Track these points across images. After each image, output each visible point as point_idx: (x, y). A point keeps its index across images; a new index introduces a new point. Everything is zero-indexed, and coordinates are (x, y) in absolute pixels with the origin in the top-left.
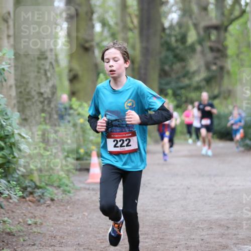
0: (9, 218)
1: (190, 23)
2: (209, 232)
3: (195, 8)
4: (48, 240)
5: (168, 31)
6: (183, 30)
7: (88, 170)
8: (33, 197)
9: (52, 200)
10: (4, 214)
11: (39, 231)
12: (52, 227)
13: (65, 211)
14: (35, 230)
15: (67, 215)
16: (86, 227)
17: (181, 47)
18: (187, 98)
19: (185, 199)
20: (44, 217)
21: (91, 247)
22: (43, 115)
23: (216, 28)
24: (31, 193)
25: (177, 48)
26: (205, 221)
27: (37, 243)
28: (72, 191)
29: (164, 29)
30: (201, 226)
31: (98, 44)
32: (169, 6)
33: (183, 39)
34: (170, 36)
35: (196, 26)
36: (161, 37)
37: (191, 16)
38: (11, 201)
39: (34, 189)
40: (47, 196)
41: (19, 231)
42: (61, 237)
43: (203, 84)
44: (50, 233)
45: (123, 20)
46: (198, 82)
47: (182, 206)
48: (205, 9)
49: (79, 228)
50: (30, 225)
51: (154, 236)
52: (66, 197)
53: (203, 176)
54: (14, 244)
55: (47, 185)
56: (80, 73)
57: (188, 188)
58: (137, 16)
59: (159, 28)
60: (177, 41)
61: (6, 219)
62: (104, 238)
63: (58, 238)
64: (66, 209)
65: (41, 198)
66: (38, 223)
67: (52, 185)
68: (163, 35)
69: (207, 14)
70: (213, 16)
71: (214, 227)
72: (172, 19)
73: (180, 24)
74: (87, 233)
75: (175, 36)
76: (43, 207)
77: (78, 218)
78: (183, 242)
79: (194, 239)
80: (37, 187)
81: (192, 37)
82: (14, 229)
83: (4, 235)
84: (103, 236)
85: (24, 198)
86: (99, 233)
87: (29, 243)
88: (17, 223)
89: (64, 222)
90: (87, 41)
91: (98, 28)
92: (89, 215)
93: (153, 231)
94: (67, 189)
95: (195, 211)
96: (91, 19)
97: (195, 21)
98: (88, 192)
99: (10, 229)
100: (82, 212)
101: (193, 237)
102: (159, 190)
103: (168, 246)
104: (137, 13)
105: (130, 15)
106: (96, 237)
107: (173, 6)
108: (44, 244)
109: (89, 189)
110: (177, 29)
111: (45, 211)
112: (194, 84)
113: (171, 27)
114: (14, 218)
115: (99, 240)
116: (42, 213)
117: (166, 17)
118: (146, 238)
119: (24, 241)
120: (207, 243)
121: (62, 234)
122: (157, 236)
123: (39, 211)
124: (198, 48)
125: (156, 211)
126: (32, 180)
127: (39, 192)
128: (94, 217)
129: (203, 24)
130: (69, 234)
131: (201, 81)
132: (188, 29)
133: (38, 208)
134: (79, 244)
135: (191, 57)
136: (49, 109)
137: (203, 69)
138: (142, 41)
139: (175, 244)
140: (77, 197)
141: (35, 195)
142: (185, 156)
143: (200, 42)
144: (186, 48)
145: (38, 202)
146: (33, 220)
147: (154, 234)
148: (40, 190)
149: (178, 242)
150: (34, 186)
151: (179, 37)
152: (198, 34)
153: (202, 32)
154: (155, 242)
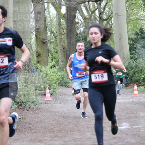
4: (28, 125)
5: (79, 35)
6: (85, 35)
7: (45, 95)
8: (22, 107)
9: (30, 108)
11: (24, 121)
12: (30, 119)
13: (35, 113)
14: (22, 121)
15: (36, 114)
16: (44, 119)
20: (26, 115)
21: (47, 128)
22: (26, 71)
24: (21, 105)
27: (23, 126)
28: (38, 104)
29: (77, 34)
31: (49, 41)
33: (85, 38)
34: (80, 37)
36: (76, 38)
39: (22, 103)
40: (27, 106)
42: (33, 124)
44: (29, 122)
45: (60, 31)
49: (41, 120)
50: (20, 118)
51: (74, 123)
52: (36, 107)
55: (27, 101)
56: (41, 53)
58: (65, 29)
59: (75, 34)
62: (52, 124)
63: (32, 124)
64: (36, 112)
65: (25, 107)
66: (24, 118)
67: (29, 102)
72: (81, 30)
73: (84, 32)
74: (45, 122)
76: (26, 111)
77: (41, 116)
78: (86, 126)
79: (90, 124)
80: (23, 102)
84: (52, 123)
85: (17, 107)
86: (50, 122)
87: (20, 126)
89: (35, 117)
90: (44, 40)
91: (49, 34)
92: (45, 114)
93: (73, 121)
94: (36, 103)
96: (46, 30)
98: (45, 104)
100: (43, 113)
101: (90, 123)
103: (79, 127)
104: (66, 27)
105: (63, 28)
106: (49, 124)
107: (81, 25)
108: (26, 127)
109: (45, 103)
110: (83, 34)
111: (27, 113)
113: (80, 33)
115: (50, 125)
116: (25, 114)
118: (70, 124)
119: (18, 125)
121: (34, 122)
122: (75, 123)
123: (24, 113)
125: (74, 112)
126: (21, 99)
127: (24, 105)
128: (48, 115)
130: (37, 123)
133: (23, 111)
134: (41, 127)
136: (28, 69)
138: (68, 40)
139: (82, 126)
140: (40, 107)
141: (22, 106)
145: (23, 109)
146: (21, 116)
147: (73, 122)
148: (24, 104)
149: (84, 125)
150: (22, 102)
151: (83, 38)
154: (74, 126)
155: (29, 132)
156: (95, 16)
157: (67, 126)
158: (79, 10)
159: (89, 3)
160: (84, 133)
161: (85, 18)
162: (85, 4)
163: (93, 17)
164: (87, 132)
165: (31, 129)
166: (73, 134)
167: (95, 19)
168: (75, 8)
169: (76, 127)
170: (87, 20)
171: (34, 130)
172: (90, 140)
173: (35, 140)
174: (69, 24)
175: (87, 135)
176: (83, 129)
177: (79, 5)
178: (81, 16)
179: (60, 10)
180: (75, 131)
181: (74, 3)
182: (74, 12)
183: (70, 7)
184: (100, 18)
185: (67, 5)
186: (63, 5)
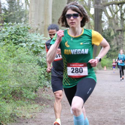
0: (49, 95)
1: (112, 29)
2: (118, 101)
3: (114, 24)
5: (104, 32)
6: (109, 31)
10: (48, 93)
12: (64, 98)
17: (109, 37)
18: (110, 55)
19: (110, 89)
23: (121, 30)
25: (107, 37)
26: (117, 97)
29: (103, 31)
30: (115, 99)
32: (105, 23)
33: (109, 34)
34: (105, 33)
35: (114, 30)
37: (112, 27)
38: (50, 89)
41: (53, 99)
43: (116, 49)
46: (114, 49)
47: (109, 92)
48: (117, 24)
53: (116, 81)
54: (51, 103)
57: (111, 86)
58: (93, 26)
59: (101, 30)
60: (107, 35)
61: (48, 95)
68: (103, 33)
69: (118, 26)
70: (120, 27)
71: (119, 99)
72: (106, 27)
73: (108, 29)
75: (107, 33)
78: (109, 104)
79: (113, 103)
81: (112, 34)
82: (51, 98)
83: (48, 100)
88: (52, 96)
93: (99, 100)
95: (113, 93)
97: (113, 28)
99: (50, 98)
102: (100, 86)
103: (103, 105)
104: (93, 25)
105: (91, 26)
107: (106, 23)
110: (107, 31)
112: (113, 50)
113: (105, 30)
114: (51, 95)
117: (104, 27)
118: (96, 103)
120: (117, 104)
122: (100, 102)
124: (115, 37)
125: (100, 93)
129: (116, 29)
131: (115, 49)
132: (111, 31)
135: (112, 41)
137: (116, 44)
142: (110, 74)
143: (115, 35)
144: (110, 37)
151: (108, 34)
152: (115, 32)
153: (116, 32)
154: (99, 104)
155: (63, 108)
156: (117, 16)
157: (94, 104)
158: (104, 11)
159: (112, 6)
160: (107, 110)
161: (109, 18)
162: (109, 6)
163: (115, 17)
164: (110, 109)
165: (65, 106)
166: (99, 110)
167: (117, 18)
168: (101, 9)
169: (101, 105)
170: (111, 20)
171: (67, 107)
172: (112, 115)
173: (68, 114)
174: (97, 23)
175: (110, 112)
176: (106, 107)
177: (105, 7)
178: (106, 16)
179: (89, 11)
180: (100, 108)
181: (101, 6)
182: (101, 12)
183: (97, 9)
184: (121, 18)
185: (95, 7)
186: (92, 7)
